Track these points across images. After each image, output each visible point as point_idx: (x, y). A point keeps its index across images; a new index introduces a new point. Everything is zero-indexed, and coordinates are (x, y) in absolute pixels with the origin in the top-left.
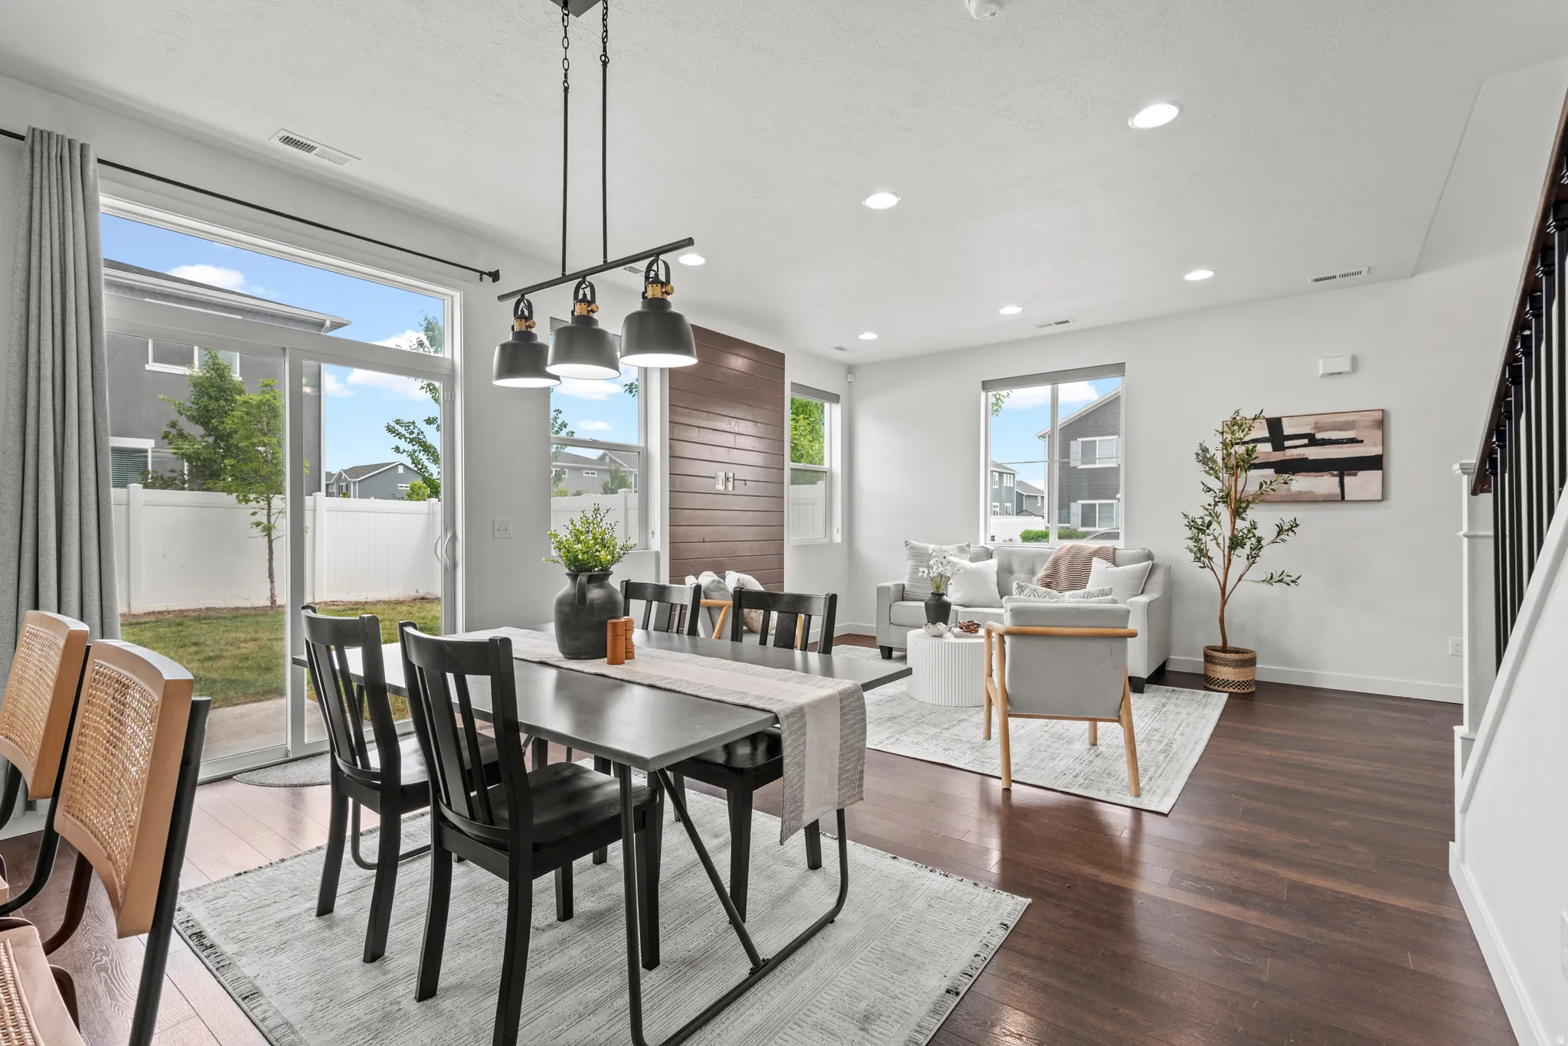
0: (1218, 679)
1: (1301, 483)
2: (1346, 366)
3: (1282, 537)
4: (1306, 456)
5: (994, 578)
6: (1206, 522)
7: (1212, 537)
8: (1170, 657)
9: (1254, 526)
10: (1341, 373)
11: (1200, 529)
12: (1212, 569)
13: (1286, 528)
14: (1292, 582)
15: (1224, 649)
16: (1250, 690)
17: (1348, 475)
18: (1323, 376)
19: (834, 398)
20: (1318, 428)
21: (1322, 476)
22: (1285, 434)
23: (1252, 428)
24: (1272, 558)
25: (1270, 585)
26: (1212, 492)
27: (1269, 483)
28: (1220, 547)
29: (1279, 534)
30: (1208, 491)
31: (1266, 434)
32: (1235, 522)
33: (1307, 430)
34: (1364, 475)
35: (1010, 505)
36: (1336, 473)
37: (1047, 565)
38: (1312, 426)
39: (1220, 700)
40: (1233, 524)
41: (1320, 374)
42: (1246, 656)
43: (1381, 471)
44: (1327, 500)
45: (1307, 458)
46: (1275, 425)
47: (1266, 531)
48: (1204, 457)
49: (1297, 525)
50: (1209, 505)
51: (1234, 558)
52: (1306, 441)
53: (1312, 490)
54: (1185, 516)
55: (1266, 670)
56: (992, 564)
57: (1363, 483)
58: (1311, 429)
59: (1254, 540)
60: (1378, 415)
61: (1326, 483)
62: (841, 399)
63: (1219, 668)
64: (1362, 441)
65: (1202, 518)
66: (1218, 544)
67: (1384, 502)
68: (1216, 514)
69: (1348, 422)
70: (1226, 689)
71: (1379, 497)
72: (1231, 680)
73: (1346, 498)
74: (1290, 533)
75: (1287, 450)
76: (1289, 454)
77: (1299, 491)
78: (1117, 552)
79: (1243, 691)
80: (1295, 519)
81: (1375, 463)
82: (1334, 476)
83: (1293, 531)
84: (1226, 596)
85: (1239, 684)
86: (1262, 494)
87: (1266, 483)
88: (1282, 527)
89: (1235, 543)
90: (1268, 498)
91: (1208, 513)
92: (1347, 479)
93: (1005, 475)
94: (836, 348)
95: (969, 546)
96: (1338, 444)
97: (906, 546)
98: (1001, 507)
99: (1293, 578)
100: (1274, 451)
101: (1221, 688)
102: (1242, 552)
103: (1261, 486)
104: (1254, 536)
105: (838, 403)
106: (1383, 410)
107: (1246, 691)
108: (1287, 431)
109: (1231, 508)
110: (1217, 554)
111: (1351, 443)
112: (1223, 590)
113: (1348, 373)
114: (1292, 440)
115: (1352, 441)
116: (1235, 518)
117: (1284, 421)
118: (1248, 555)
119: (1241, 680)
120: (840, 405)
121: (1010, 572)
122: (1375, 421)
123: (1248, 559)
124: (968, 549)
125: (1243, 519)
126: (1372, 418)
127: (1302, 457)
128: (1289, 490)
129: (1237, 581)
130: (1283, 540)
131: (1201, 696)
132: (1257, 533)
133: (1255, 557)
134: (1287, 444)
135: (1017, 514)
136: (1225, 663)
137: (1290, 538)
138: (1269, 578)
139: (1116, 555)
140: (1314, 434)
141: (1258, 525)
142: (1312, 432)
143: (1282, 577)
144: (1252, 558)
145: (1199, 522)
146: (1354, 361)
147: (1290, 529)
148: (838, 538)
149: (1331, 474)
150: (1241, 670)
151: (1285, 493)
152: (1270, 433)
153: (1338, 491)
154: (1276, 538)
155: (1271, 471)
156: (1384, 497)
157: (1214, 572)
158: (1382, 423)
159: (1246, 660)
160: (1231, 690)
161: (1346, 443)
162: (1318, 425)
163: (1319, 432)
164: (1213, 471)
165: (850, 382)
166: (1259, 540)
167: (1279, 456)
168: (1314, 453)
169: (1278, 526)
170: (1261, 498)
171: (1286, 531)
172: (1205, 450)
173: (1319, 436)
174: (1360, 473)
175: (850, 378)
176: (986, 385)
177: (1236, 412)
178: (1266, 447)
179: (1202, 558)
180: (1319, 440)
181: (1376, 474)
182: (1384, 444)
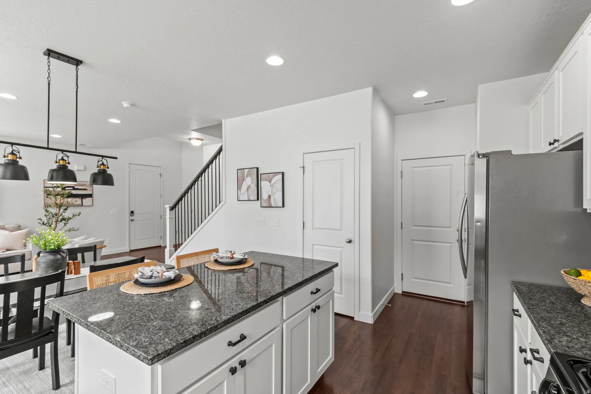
2: (83, 169)
4: (72, 193)
10: (81, 170)
17: (84, 199)
18: (76, 170)
21: (77, 199)
33: (72, 185)
34: (87, 199)
36: (80, 198)
43: (91, 198)
44: (78, 205)
52: (72, 188)
53: (74, 203)
57: (87, 201)
61: (78, 201)
64: (87, 190)
67: (92, 207)
69: (83, 184)
71: (91, 205)
73: (83, 205)
81: (90, 196)
92: (83, 200)
96: (80, 190)
114: (68, 188)
115: (85, 189)
140: (74, 187)
146: (85, 167)
153: (81, 203)
156: (93, 205)
161: (83, 190)
162: (75, 184)
168: (74, 192)
173: (76, 187)
180: (76, 188)
181: (91, 199)
182: (92, 191)
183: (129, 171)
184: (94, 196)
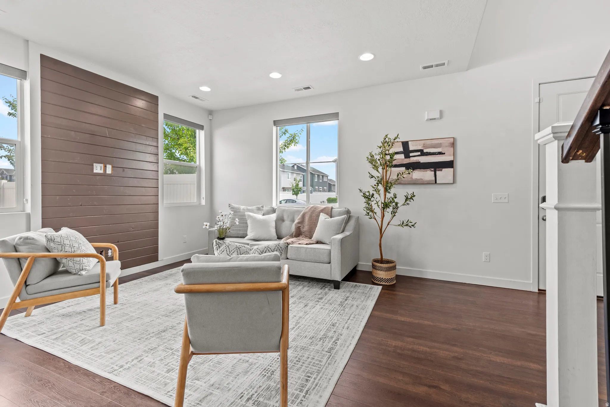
0: (378, 277)
1: (417, 174)
2: (437, 116)
3: (408, 202)
4: (419, 161)
5: (273, 224)
6: (371, 194)
7: (375, 202)
8: (359, 263)
9: (395, 196)
10: (435, 119)
11: (368, 198)
12: (375, 219)
13: (409, 197)
14: (412, 226)
15: (382, 261)
16: (393, 283)
17: (438, 171)
18: (427, 120)
19: (201, 127)
20: (425, 147)
21: (427, 171)
22: (410, 150)
23: (393, 144)
24: (403, 213)
25: (402, 227)
26: (374, 178)
27: (401, 174)
28: (379, 208)
29: (406, 201)
30: (372, 178)
31: (401, 149)
32: (386, 194)
33: (420, 148)
35: (326, 188)
36: (432, 169)
37: (300, 217)
38: (422, 146)
39: (377, 290)
40: (385, 195)
41: (426, 119)
42: (391, 265)
43: (453, 169)
44: (428, 183)
45: (420, 162)
46: (405, 145)
47: (400, 200)
48: (372, 160)
49: (414, 196)
50: (375, 185)
51: (386, 213)
52: (419, 153)
53: (422, 178)
54: (360, 190)
55: (402, 270)
56: (274, 216)
57: (444, 174)
58: (422, 147)
59: (394, 204)
60: (452, 140)
61: (428, 175)
62: (205, 127)
63: (379, 272)
64: (444, 154)
65: (369, 192)
66: (378, 206)
67: (454, 185)
68: (378, 190)
69: (438, 144)
70: (381, 283)
71: (452, 182)
72: (384, 278)
73: (437, 182)
74: (411, 200)
75: (411, 158)
76: (412, 160)
77: (416, 179)
78: (333, 210)
79: (390, 284)
80: (413, 192)
81: (450, 164)
82: (432, 171)
83: (412, 199)
84: (382, 234)
85: (387, 280)
86: (398, 179)
87: (400, 174)
88: (407, 197)
89: (386, 206)
90: (402, 182)
91: (374, 190)
92: (438, 173)
93: (324, 176)
94: (192, 97)
95: (263, 207)
96: (433, 155)
97: (229, 207)
98: (323, 188)
99: (413, 224)
100: (405, 158)
101: (379, 283)
102: (390, 210)
103: (398, 175)
104: (394, 202)
105: (203, 130)
106: (453, 138)
107: (391, 283)
108: (411, 148)
109: (384, 187)
110: (378, 211)
111: (439, 154)
112: (381, 230)
113: (438, 119)
114: (413, 153)
115: (440, 153)
116: (386, 192)
117: (410, 143)
118: (392, 212)
119: (389, 278)
120: (204, 131)
121: (283, 220)
122: (450, 143)
123: (392, 214)
124: (262, 208)
125: (389, 193)
126: (449, 142)
127: (418, 161)
128: (412, 178)
129: (387, 225)
130: (408, 204)
131: (368, 289)
132: (396, 200)
133: (395, 213)
134: (411, 154)
135: (329, 192)
136: (381, 269)
137: (411, 202)
138: (402, 224)
139: (333, 212)
140: (423, 150)
141: (397, 196)
142: (422, 149)
143: (408, 223)
144: (394, 213)
145: (367, 194)
146: (441, 112)
147: (411, 198)
148: (203, 202)
149: (431, 170)
150: (389, 272)
151: (410, 180)
152: (404, 149)
153: (434, 179)
154: (405, 202)
155: (403, 169)
156: (454, 182)
157: (376, 221)
158: (453, 145)
159: (391, 267)
160: (384, 283)
161: (437, 154)
162: (425, 145)
163: (425, 148)
164: (376, 168)
165: (211, 120)
166: (397, 204)
167: (407, 161)
168: (423, 159)
169: (405, 196)
170: (398, 182)
171: (409, 199)
172: (372, 156)
173: (425, 151)
174: (444, 170)
175: (210, 117)
176: (276, 123)
177: (386, 136)
178: (402, 156)
179: (370, 213)
180: (425, 153)
181: (451, 170)
182: (454, 155)
183: (537, 100)
184: (459, 164)
